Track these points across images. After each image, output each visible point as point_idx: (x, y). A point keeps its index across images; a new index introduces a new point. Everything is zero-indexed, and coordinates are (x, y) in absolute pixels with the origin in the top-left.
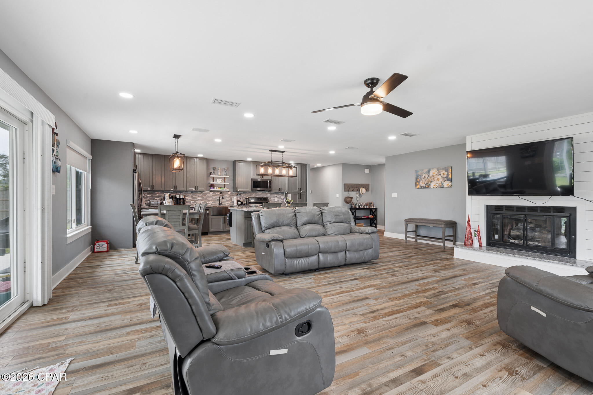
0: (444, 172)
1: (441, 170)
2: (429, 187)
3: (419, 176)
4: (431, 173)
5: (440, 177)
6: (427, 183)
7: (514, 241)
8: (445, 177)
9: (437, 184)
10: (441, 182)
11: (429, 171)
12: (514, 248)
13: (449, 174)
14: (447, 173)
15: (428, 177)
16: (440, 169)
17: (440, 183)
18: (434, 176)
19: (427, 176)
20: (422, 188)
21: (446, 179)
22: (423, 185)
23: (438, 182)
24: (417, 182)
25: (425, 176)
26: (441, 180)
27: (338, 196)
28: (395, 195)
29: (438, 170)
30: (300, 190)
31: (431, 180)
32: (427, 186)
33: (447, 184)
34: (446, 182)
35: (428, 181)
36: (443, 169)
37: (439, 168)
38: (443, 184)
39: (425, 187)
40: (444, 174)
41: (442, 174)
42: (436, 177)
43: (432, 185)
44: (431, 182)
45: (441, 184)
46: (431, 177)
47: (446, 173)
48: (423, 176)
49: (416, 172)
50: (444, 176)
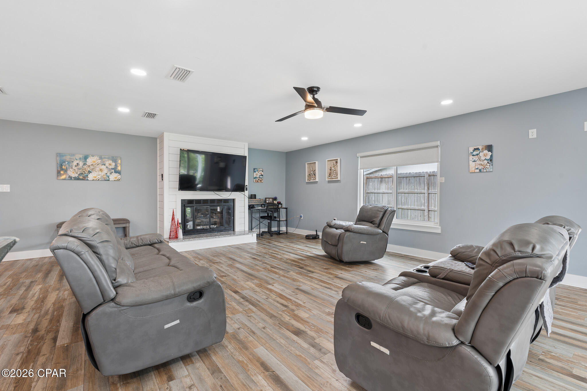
0: (110, 162)
1: (107, 160)
2: (86, 179)
3: (66, 163)
4: (90, 161)
5: (103, 167)
6: (82, 174)
7: (200, 227)
8: (112, 169)
9: (100, 176)
10: (106, 174)
11: (86, 158)
13: (118, 165)
14: (115, 164)
15: (84, 165)
16: (105, 158)
17: (104, 175)
18: (95, 166)
19: (81, 164)
20: (73, 179)
21: (113, 171)
22: (74, 175)
23: (100, 173)
24: (61, 169)
25: (78, 164)
26: (105, 171)
29: (101, 158)
31: (89, 169)
32: (81, 177)
33: (113, 177)
34: (113, 174)
35: (84, 171)
36: (108, 158)
37: (103, 157)
38: (108, 177)
39: (77, 179)
40: (110, 165)
41: (107, 165)
42: (97, 166)
43: (91, 177)
44: (90, 172)
45: (105, 176)
46: (89, 166)
47: (114, 164)
48: (75, 163)
49: (59, 155)
50: (111, 167)
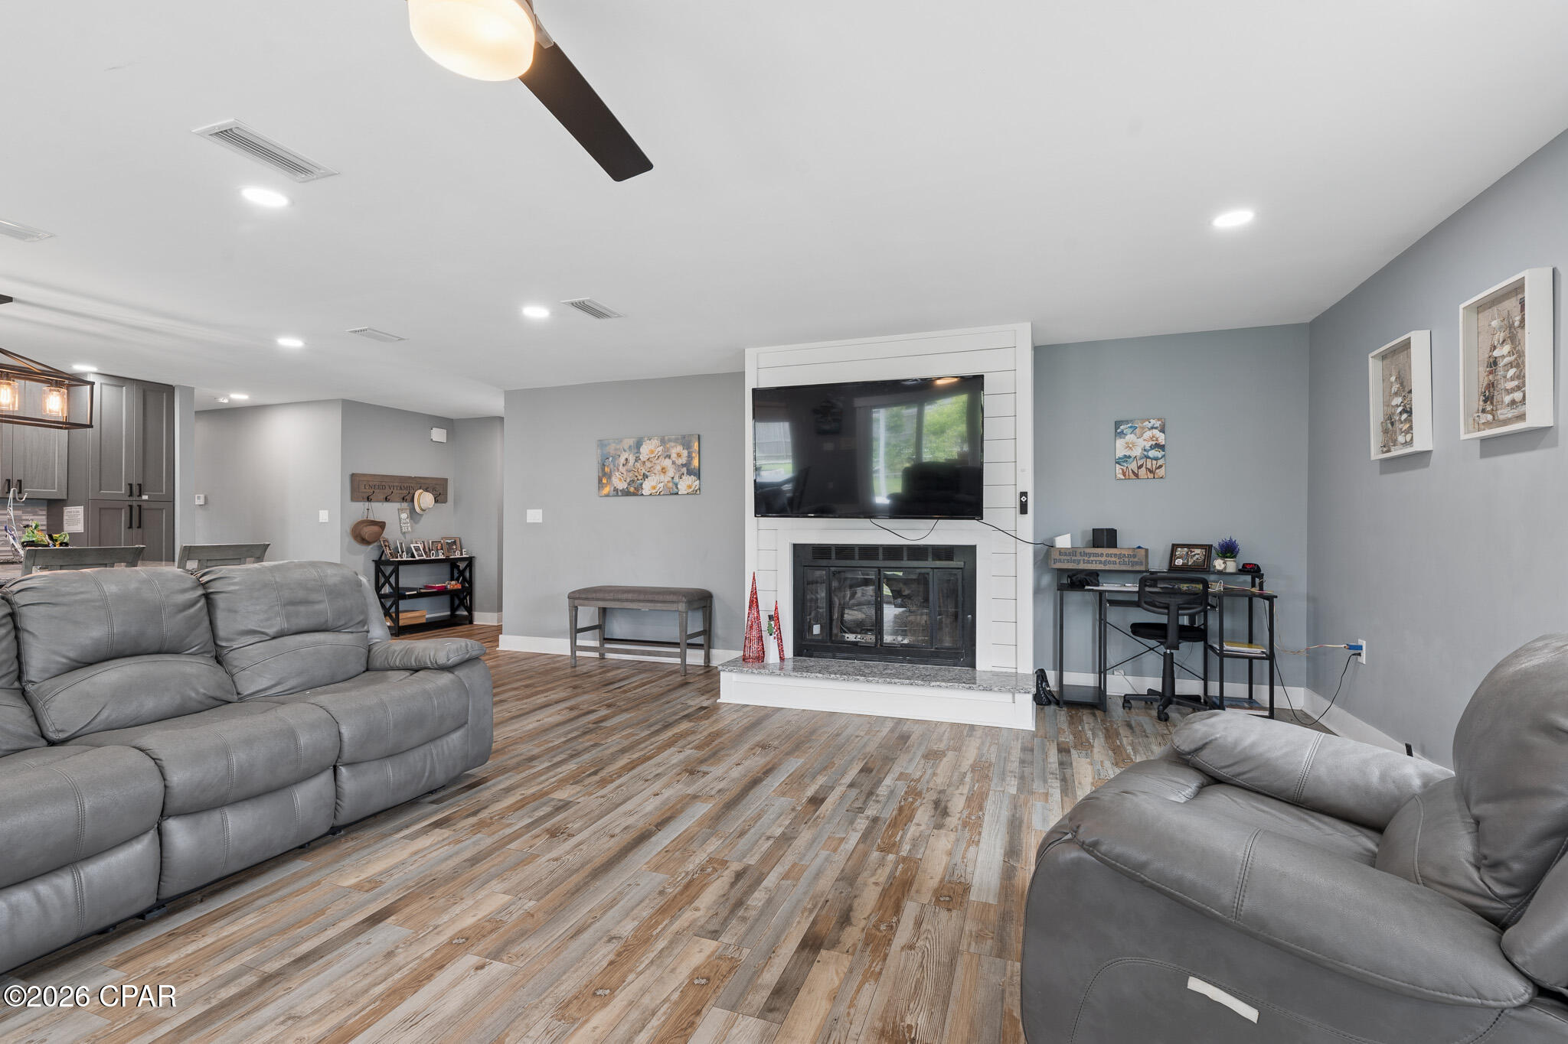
0: (679, 449)
1: (673, 444)
2: (640, 493)
3: (611, 459)
4: (645, 450)
5: (667, 463)
6: (633, 481)
7: (854, 635)
8: (683, 465)
9: (661, 485)
10: (673, 478)
11: (638, 445)
12: (853, 655)
13: (694, 455)
14: (689, 453)
15: (636, 461)
16: (670, 440)
17: (668, 482)
18: (654, 460)
19: (632, 459)
20: (620, 493)
21: (684, 470)
22: (622, 485)
23: (662, 477)
24: (604, 476)
25: (627, 459)
26: (671, 472)
27: (324, 516)
28: (534, 516)
29: (663, 442)
30: (136, 489)
31: (643, 471)
32: (632, 489)
33: (686, 483)
34: (684, 477)
35: (636, 474)
36: (676, 440)
37: (666, 438)
38: (676, 485)
39: (626, 493)
40: (679, 455)
41: (674, 456)
42: (656, 462)
43: (647, 487)
44: (645, 477)
45: (671, 485)
46: (644, 462)
47: (685, 453)
48: (622, 460)
49: (602, 444)
50: (680, 461)
